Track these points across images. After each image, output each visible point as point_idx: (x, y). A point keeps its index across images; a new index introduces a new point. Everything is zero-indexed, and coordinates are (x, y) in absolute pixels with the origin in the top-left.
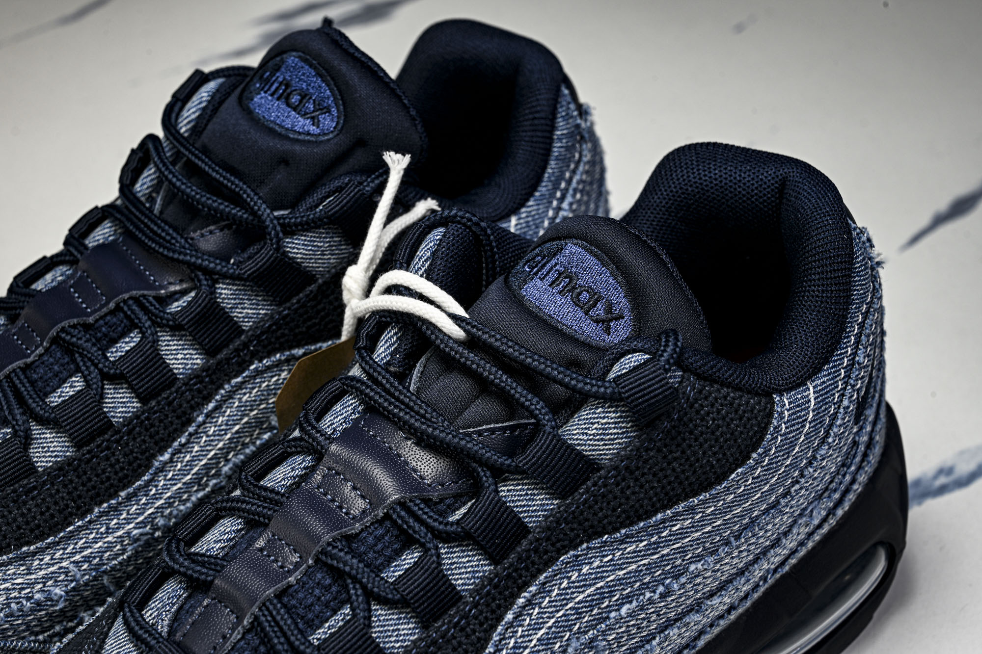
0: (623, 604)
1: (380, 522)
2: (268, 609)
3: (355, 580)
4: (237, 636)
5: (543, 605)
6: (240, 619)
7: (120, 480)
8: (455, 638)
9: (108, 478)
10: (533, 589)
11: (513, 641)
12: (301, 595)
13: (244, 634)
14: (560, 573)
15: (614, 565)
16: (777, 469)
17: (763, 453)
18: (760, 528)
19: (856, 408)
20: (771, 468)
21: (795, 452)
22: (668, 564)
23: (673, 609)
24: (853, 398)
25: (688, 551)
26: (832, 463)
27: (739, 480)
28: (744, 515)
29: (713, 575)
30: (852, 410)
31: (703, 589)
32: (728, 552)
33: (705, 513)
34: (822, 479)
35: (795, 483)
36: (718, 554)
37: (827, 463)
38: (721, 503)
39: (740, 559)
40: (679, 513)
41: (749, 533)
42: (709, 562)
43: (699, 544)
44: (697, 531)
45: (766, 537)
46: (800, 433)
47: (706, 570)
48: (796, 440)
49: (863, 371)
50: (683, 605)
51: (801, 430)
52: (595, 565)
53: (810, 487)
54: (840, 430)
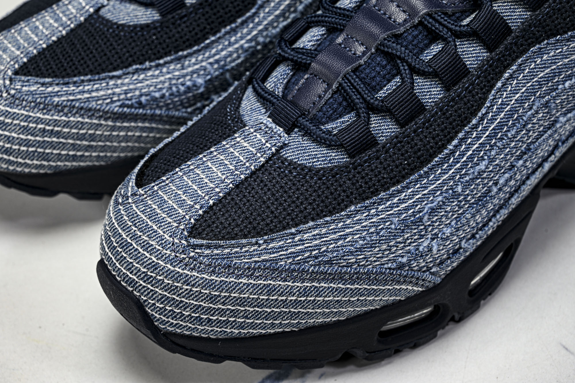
0: (566, 81)
1: (415, 27)
2: (348, 79)
3: (403, 60)
4: (328, 95)
5: (519, 79)
6: (329, 86)
7: (237, 12)
8: (465, 97)
9: (230, 11)
10: (514, 68)
11: (500, 100)
12: (367, 71)
13: (333, 94)
14: (530, 59)
15: (563, 55)
52: (551, 54)
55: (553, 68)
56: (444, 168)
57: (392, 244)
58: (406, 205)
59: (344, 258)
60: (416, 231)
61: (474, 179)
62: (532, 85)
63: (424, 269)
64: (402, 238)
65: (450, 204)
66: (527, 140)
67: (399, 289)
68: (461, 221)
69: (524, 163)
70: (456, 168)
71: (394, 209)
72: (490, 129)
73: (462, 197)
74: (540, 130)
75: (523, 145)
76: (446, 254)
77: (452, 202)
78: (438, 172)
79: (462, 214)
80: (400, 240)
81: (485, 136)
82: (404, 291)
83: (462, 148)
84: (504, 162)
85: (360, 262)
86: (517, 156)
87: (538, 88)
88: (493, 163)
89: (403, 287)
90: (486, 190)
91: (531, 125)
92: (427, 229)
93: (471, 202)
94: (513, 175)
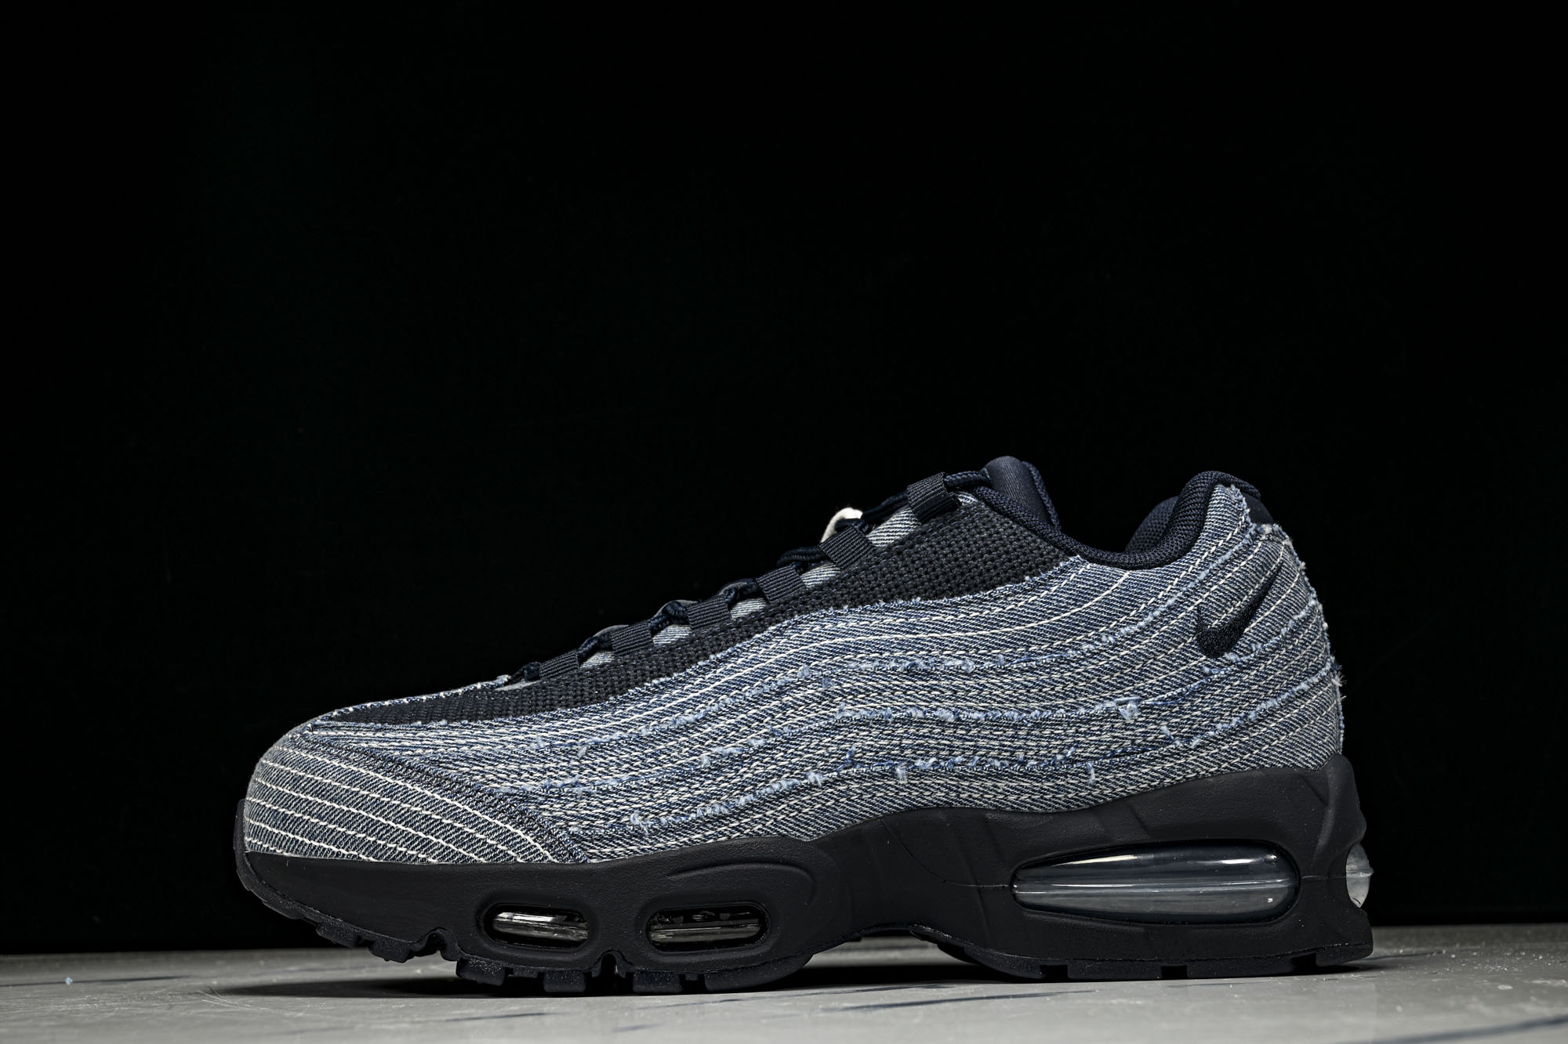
14: (817, 621)
16: (1059, 610)
17: (1041, 584)
18: (1039, 666)
19: (1193, 623)
20: (1051, 604)
21: (1086, 606)
22: (922, 649)
23: (924, 698)
24: (1186, 607)
25: (947, 645)
26: (1157, 665)
27: (1009, 595)
28: (1015, 639)
29: (977, 689)
30: (1182, 618)
31: (965, 699)
32: (994, 670)
33: (968, 614)
34: (1140, 674)
35: (1089, 642)
36: (982, 663)
37: (1142, 652)
38: (987, 612)
39: (1015, 692)
40: (942, 606)
41: (1025, 665)
42: (971, 666)
43: (959, 644)
44: (958, 630)
45: (1053, 689)
46: (1095, 591)
47: (966, 674)
48: (1089, 594)
49: (1207, 594)
50: (937, 700)
51: (1097, 589)
52: (851, 624)
53: (1115, 664)
54: (1162, 626)
55: (847, 639)
56: (639, 706)
57: (523, 767)
58: (569, 732)
59: (457, 763)
60: (565, 764)
61: (677, 733)
62: (807, 650)
63: (561, 823)
64: (541, 765)
65: (628, 750)
66: (781, 719)
67: (513, 834)
68: (639, 782)
69: (769, 749)
70: (655, 710)
71: (550, 732)
72: (723, 680)
73: (650, 750)
74: (809, 715)
75: (773, 725)
76: (602, 819)
77: (633, 749)
78: (628, 709)
79: (643, 774)
80: (538, 766)
81: (712, 686)
82: (521, 842)
83: (675, 692)
84: (733, 733)
85: (473, 775)
86: (760, 735)
87: (816, 656)
88: (713, 724)
89: (520, 832)
90: (695, 760)
91: (791, 699)
92: (582, 770)
93: (666, 766)
94: (746, 758)
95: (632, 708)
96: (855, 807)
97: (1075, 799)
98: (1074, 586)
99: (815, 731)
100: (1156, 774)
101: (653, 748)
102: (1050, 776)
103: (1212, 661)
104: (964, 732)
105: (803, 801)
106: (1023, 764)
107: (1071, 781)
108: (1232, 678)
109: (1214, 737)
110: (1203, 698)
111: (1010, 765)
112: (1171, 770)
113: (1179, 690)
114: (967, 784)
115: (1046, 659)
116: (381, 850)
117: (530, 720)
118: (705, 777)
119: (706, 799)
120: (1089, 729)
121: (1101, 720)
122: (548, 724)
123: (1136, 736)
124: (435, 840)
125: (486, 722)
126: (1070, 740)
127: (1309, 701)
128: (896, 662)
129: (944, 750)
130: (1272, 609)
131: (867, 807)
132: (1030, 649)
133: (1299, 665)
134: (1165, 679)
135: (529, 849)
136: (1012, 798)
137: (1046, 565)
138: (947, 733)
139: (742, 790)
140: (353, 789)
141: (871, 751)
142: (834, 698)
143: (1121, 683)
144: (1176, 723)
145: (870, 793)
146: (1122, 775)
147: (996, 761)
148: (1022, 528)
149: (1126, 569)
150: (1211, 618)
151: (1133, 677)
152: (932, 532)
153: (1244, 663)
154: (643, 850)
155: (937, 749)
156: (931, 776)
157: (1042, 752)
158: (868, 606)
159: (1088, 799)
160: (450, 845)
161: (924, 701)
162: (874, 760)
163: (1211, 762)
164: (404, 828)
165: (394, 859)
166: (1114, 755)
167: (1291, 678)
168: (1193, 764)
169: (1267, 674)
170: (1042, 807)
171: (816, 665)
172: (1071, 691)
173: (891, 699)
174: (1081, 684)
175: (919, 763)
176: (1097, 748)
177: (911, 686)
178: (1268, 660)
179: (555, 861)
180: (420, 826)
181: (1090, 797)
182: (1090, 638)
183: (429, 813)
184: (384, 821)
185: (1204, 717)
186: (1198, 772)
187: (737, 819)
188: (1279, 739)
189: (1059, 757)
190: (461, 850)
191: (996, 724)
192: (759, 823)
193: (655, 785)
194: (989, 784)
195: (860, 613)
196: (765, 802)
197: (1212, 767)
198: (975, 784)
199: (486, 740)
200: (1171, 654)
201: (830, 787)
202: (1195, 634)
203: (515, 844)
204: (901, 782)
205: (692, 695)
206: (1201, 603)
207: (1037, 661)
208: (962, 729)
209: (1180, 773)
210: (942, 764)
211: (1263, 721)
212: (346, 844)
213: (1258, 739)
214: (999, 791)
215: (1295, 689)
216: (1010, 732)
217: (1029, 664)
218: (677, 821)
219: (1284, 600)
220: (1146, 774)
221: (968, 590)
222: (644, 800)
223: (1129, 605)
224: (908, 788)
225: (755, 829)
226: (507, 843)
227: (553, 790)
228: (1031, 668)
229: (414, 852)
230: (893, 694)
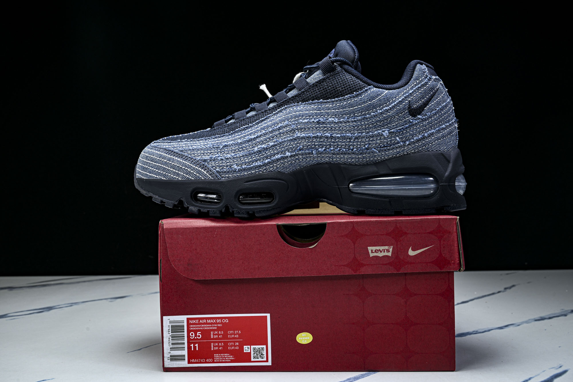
14: (292, 107)
15: (306, 109)
16: (364, 102)
17: (359, 95)
18: (358, 120)
19: (407, 106)
20: (362, 101)
21: (373, 101)
22: (322, 115)
23: (322, 130)
24: (405, 101)
25: (330, 114)
26: (395, 119)
27: (349, 98)
28: (350, 112)
29: (338, 127)
30: (404, 105)
31: (335, 130)
32: (344, 121)
33: (336, 104)
34: (390, 122)
35: (373, 113)
36: (340, 119)
37: (390, 115)
38: (342, 103)
39: (350, 128)
40: (329, 102)
41: (353, 120)
42: (336, 120)
43: (334, 114)
44: (333, 109)
45: (362, 127)
46: (376, 97)
47: (335, 123)
48: (374, 98)
49: (412, 97)
50: (326, 131)
51: (376, 96)
52: (301, 108)
53: (382, 119)
54: (397, 107)
55: (300, 113)
56: (239, 134)
58: (219, 142)
59: (187, 151)
60: (217, 151)
61: (249, 141)
62: (288, 116)
63: (214, 168)
64: (210, 151)
65: (234, 147)
66: (279, 137)
67: (201, 171)
68: (237, 156)
69: (275, 146)
70: (243, 135)
71: (214, 142)
72: (263, 126)
73: (241, 146)
74: (287, 136)
75: (277, 139)
76: (226, 166)
77: (236, 146)
78: (236, 135)
79: (238, 153)
80: (209, 152)
81: (260, 128)
82: (203, 173)
83: (249, 130)
84: (265, 141)
85: (191, 154)
86: (273, 142)
87: (290, 118)
88: (259, 139)
89: (203, 170)
90: (253, 149)
91: (282, 131)
92: (221, 152)
93: (245, 151)
94: (268, 149)
95: (237, 134)
96: (301, 163)
97: (369, 161)
98: (369, 95)
99: (289, 140)
100: (394, 153)
101: (242, 146)
102: (361, 153)
103: (413, 118)
104: (334, 140)
105: (285, 161)
106: (352, 150)
107: (368, 155)
108: (420, 123)
109: (413, 141)
110: (410, 129)
111: (348, 150)
112: (399, 152)
113: (402, 127)
114: (335, 156)
115: (360, 118)
116: (167, 176)
117: (209, 139)
118: (256, 154)
119: (256, 161)
120: (373, 139)
121: (377, 137)
122: (213, 140)
123: (388, 141)
124: (180, 173)
125: (197, 139)
126: (367, 143)
127: (446, 131)
128: (314, 119)
129: (328, 146)
130: (434, 102)
131: (305, 163)
132: (355, 115)
133: (443, 120)
134: (398, 124)
135: (205, 175)
136: (349, 160)
137: (361, 89)
138: (329, 140)
139: (267, 158)
140: (160, 159)
141: (306, 146)
142: (295, 130)
143: (383, 125)
144: (401, 137)
145: (305, 159)
146: (384, 153)
147: (344, 149)
148: (354, 78)
149: (387, 90)
150: (413, 105)
151: (387, 123)
152: (326, 79)
153: (424, 119)
154: (237, 175)
155: (326, 145)
156: (324, 154)
157: (358, 146)
158: (307, 102)
159: (373, 161)
160: (184, 174)
161: (322, 131)
162: (307, 149)
163: (412, 149)
164: (172, 170)
165: (170, 179)
166: (381, 147)
167: (440, 124)
168: (406, 150)
169: (432, 122)
170: (359, 163)
171: (290, 121)
172: (367, 128)
173: (312, 130)
174: (370, 125)
175: (320, 150)
176: (376, 145)
177: (318, 126)
178: (432, 118)
179: (212, 179)
180: (176, 169)
181: (374, 160)
182: (374, 111)
183: (179, 165)
184: (167, 168)
185: (410, 135)
186: (408, 153)
187: (265, 167)
188: (435, 142)
189: (364, 148)
190: (187, 176)
191: (344, 138)
192: (272, 168)
193: (242, 156)
194: (342, 156)
195: (304, 104)
196: (273, 162)
197: (412, 151)
198: (338, 156)
199: (196, 144)
200: (400, 116)
201: (293, 157)
202: (408, 109)
203: (201, 174)
204: (315, 156)
205: (254, 130)
206: (410, 100)
207: (357, 118)
208: (333, 139)
209: (402, 153)
210: (327, 150)
211: (430, 137)
212: (158, 175)
213: (428, 142)
214: (345, 158)
215: (441, 127)
216: (348, 140)
217: (354, 119)
218: (247, 167)
219: (439, 99)
220: (391, 153)
221: (337, 97)
222: (238, 161)
223: (387, 101)
224: (317, 157)
225: (271, 170)
226: (199, 173)
227: (212, 158)
228: (355, 121)
229: (175, 177)
230: (313, 129)
